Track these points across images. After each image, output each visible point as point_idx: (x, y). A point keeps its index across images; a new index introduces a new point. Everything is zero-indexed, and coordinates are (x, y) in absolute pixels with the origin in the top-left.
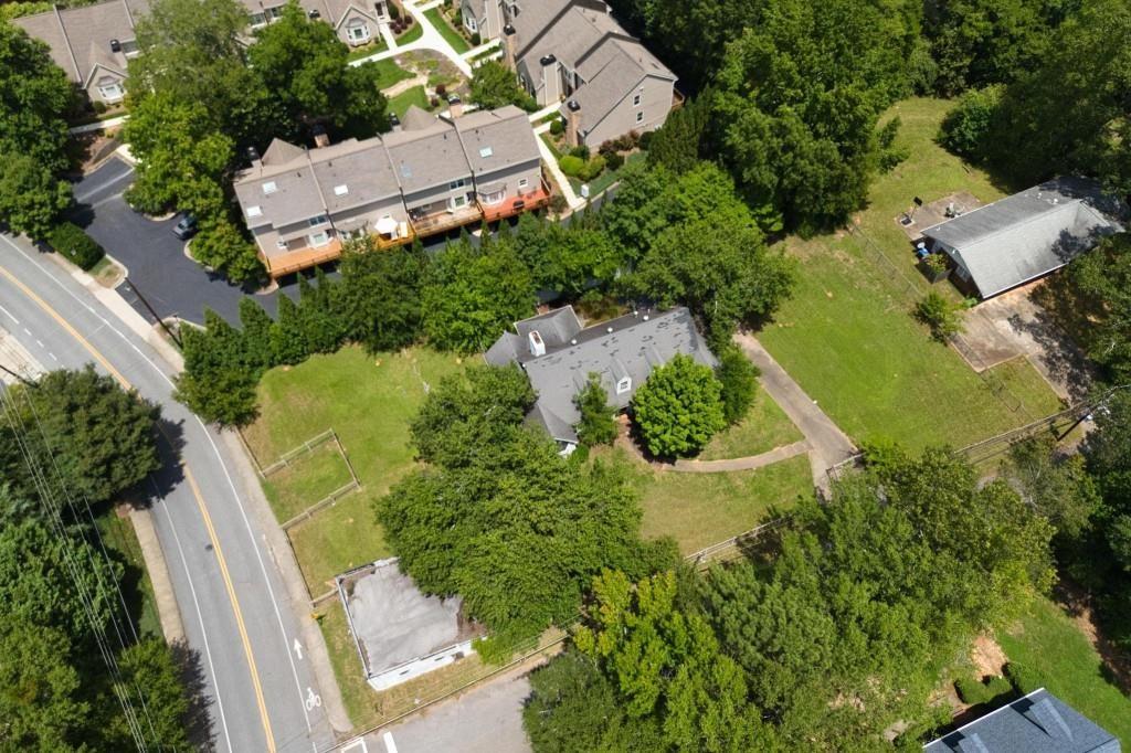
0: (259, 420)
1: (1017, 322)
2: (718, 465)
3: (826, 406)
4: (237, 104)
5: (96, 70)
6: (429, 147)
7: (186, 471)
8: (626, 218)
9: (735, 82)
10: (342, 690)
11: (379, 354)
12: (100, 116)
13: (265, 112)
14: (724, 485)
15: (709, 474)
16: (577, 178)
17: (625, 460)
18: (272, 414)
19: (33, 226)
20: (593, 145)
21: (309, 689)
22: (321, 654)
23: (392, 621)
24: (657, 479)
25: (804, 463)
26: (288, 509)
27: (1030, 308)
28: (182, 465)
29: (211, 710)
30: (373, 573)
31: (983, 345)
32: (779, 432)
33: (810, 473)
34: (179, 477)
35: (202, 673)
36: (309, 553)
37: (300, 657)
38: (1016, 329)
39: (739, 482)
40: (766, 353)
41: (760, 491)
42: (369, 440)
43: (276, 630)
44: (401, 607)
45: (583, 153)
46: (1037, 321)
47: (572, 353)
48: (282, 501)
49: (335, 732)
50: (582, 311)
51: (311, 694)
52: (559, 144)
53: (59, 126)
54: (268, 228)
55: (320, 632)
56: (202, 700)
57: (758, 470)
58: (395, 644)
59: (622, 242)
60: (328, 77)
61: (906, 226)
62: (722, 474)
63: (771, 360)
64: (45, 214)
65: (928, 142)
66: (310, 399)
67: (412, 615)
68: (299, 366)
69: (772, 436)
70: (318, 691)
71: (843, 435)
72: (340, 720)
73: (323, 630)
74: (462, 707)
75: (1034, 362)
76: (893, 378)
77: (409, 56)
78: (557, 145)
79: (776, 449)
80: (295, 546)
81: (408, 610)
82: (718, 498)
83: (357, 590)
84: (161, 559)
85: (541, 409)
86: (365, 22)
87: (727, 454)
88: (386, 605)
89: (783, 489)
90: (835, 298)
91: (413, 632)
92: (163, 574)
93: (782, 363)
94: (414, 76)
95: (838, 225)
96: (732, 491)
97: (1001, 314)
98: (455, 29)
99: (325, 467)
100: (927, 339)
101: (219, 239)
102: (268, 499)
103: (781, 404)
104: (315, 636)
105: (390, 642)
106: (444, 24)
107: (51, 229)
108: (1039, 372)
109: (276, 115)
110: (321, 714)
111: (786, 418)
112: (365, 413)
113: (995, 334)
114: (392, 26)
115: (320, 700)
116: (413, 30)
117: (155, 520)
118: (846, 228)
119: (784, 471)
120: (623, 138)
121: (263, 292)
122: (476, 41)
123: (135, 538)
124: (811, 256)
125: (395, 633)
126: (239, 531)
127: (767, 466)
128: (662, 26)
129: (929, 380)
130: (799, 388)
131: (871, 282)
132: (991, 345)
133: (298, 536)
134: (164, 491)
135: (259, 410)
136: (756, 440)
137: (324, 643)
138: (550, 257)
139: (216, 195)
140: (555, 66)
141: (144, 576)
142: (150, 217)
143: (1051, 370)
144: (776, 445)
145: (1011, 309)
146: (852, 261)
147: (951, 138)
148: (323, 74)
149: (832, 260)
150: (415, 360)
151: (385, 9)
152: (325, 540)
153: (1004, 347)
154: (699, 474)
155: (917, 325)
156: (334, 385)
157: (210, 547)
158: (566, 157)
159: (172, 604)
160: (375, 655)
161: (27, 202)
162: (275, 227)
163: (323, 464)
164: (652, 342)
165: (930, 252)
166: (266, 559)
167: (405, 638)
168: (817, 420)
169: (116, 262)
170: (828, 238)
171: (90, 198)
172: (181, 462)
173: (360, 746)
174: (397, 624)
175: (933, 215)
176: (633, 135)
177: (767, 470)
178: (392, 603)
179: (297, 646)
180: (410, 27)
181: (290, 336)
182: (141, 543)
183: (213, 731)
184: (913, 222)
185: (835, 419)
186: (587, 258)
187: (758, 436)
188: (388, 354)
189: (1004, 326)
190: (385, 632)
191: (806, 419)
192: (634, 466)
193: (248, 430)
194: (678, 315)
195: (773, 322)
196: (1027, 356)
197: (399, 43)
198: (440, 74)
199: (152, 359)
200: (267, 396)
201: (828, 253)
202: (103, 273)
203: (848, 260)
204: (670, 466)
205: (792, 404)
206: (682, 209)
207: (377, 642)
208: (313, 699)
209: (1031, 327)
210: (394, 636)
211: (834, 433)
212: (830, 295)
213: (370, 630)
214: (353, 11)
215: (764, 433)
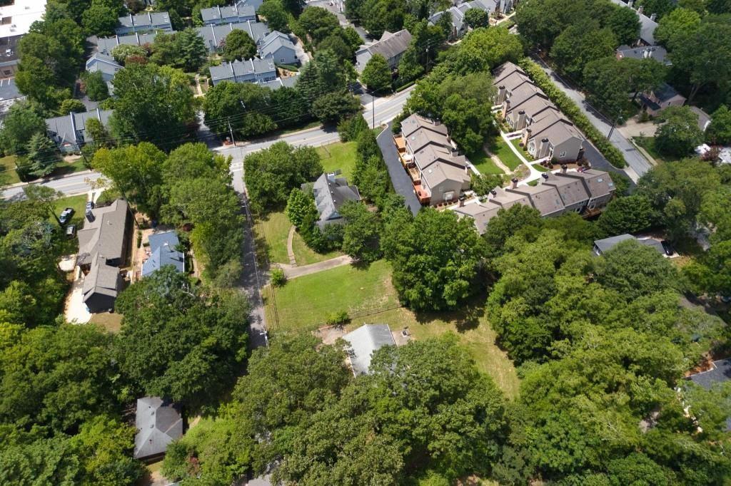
0: (342, 143)
2: (291, 236)
3: (309, 276)
14: (284, 237)
15: (289, 233)
18: (343, 145)
25: (287, 262)
28: (331, 133)
31: (324, 338)
32: (301, 258)
33: (282, 263)
39: (283, 241)
40: (340, 265)
41: (278, 246)
57: (286, 247)
61: (402, 333)
62: (287, 237)
63: (335, 266)
69: (299, 254)
71: (295, 277)
77: (525, 168)
79: (293, 254)
82: (279, 234)
87: (295, 239)
89: (277, 252)
90: (360, 290)
93: (333, 269)
94: (512, 170)
96: (281, 238)
111: (308, 263)
114: (545, 162)
116: (545, 169)
117: (317, 130)
118: (403, 307)
119: (284, 253)
123: (313, 127)
127: (287, 249)
130: (320, 271)
131: (367, 306)
134: (325, 131)
135: (345, 143)
136: (298, 249)
141: (300, 130)
144: (295, 255)
146: (380, 302)
149: (382, 295)
154: (289, 231)
159: (291, 135)
170: (397, 298)
182: (311, 129)
184: (404, 336)
187: (300, 251)
191: (306, 269)
193: (339, 142)
197: (534, 165)
200: (349, 144)
201: (386, 294)
203: (381, 300)
212: (362, 288)
215: (301, 253)
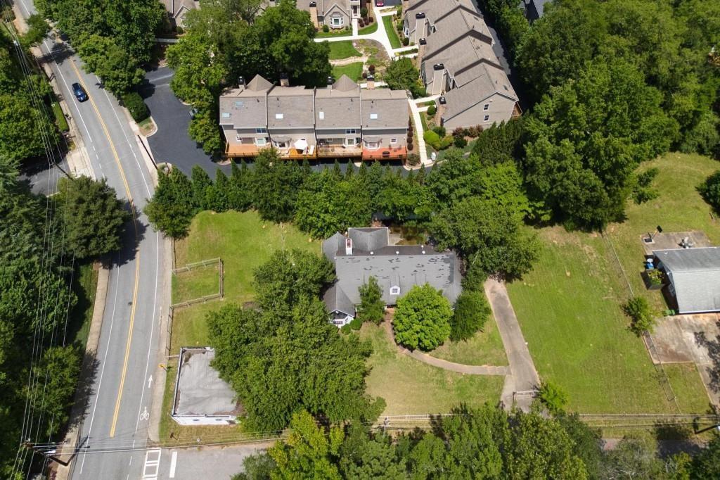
0: (187, 238)
1: (701, 337)
2: (440, 362)
3: (533, 349)
4: (239, 50)
5: (182, 8)
6: (340, 104)
7: (138, 255)
8: (442, 183)
9: (544, 114)
10: (162, 415)
11: (267, 221)
12: (178, 35)
13: (255, 58)
14: (438, 377)
15: (432, 366)
16: (431, 146)
17: (383, 338)
18: (194, 238)
19: (116, 90)
20: (450, 129)
21: (146, 408)
22: (160, 389)
23: (201, 386)
24: (397, 357)
25: (500, 382)
26: (180, 297)
27: (716, 331)
28: (137, 251)
29: (91, 398)
30: (204, 353)
31: (667, 346)
32: (492, 355)
33: (501, 390)
34: (132, 258)
35: (96, 375)
36: (180, 327)
37: (149, 387)
38: (697, 342)
39: (449, 379)
40: (508, 299)
41: (461, 390)
42: (240, 271)
43: (143, 365)
44: (210, 380)
45: (441, 132)
46: (717, 342)
47: (368, 259)
48: (179, 290)
49: (148, 439)
50: (401, 232)
51: (146, 411)
52: (429, 122)
53: (150, 36)
54: (231, 127)
55: (166, 375)
56: (90, 390)
57: (466, 376)
58: (197, 401)
59: (437, 197)
60: (293, 46)
61: (647, 243)
62: (440, 370)
63: (510, 305)
64: (123, 85)
65: (692, 188)
66: (218, 236)
67: (213, 387)
68: (220, 214)
69: (485, 356)
70: (150, 411)
71: (536, 372)
72: (154, 433)
73: (167, 376)
74: (223, 454)
75: (702, 371)
76: (589, 346)
77: (363, 42)
78: (428, 122)
79: (484, 366)
80: (174, 320)
81: (213, 383)
82: (431, 385)
83: (191, 360)
84: (104, 301)
85: (337, 288)
86: (342, 15)
87: (449, 357)
88: (202, 375)
89: (477, 395)
90: (570, 277)
91: (210, 398)
92: (101, 311)
93: (516, 310)
94: (360, 55)
95: (596, 228)
96: (442, 383)
97: (691, 327)
98: (397, 32)
99: (210, 279)
100: (626, 327)
101: (201, 126)
102: (172, 286)
103: (504, 337)
104: (162, 377)
105: (195, 398)
106: (392, 27)
107: (125, 94)
108: (703, 380)
109: (261, 61)
110: (146, 425)
111: (502, 347)
112: (245, 254)
113: (680, 340)
114: (360, 21)
115: (148, 417)
116: (373, 26)
117: (110, 277)
118: (601, 232)
119: (484, 382)
120: (471, 129)
121: (221, 163)
122: (406, 43)
123: (96, 284)
124: (567, 244)
125: (200, 394)
126: (150, 300)
127: (472, 375)
128: (522, 62)
129: (614, 357)
130: (520, 330)
131: (602, 274)
132: (673, 348)
133: (178, 314)
134: (122, 262)
135: (189, 233)
136: (473, 355)
137: (165, 384)
138: (385, 194)
139: (207, 100)
140: (443, 72)
141: (91, 307)
142: (181, 101)
143: (713, 381)
144: (485, 363)
145: (700, 327)
146: (595, 256)
147: (708, 191)
148: (290, 44)
149: (581, 251)
150: (285, 232)
151: (359, 10)
152: (191, 322)
153: (684, 352)
154: (425, 364)
155: (623, 315)
156: (235, 232)
157: (131, 303)
158: (431, 132)
159: (98, 329)
160: (184, 403)
161: (115, 76)
162: (235, 128)
163: (209, 276)
164: (423, 269)
165: (655, 267)
166: (157, 322)
167: (204, 399)
168: (522, 356)
169: (154, 122)
170: (585, 234)
171: (157, 81)
172: (137, 249)
173: (158, 453)
174: (203, 389)
175: (671, 242)
176: (479, 129)
177: (472, 378)
178: (206, 375)
179: (151, 379)
180: (371, 24)
181: (218, 195)
182: (98, 288)
183: (87, 411)
184: (653, 242)
185: (535, 359)
186: (409, 201)
187: (477, 353)
188: (272, 223)
189: (690, 337)
190: (194, 392)
191: (515, 353)
192: (387, 343)
193: (179, 242)
194: (445, 257)
195: (521, 279)
196: (697, 365)
197: (360, 33)
198: (376, 58)
199: (148, 184)
200: (196, 226)
201: (580, 245)
202: (144, 126)
203: (592, 254)
204: (410, 352)
205: (510, 339)
206: (482, 187)
207: (187, 396)
208: (145, 414)
209: (709, 344)
210: (197, 396)
211: (530, 369)
212: (568, 274)
213: (188, 387)
214: (336, 8)
215: (481, 352)
